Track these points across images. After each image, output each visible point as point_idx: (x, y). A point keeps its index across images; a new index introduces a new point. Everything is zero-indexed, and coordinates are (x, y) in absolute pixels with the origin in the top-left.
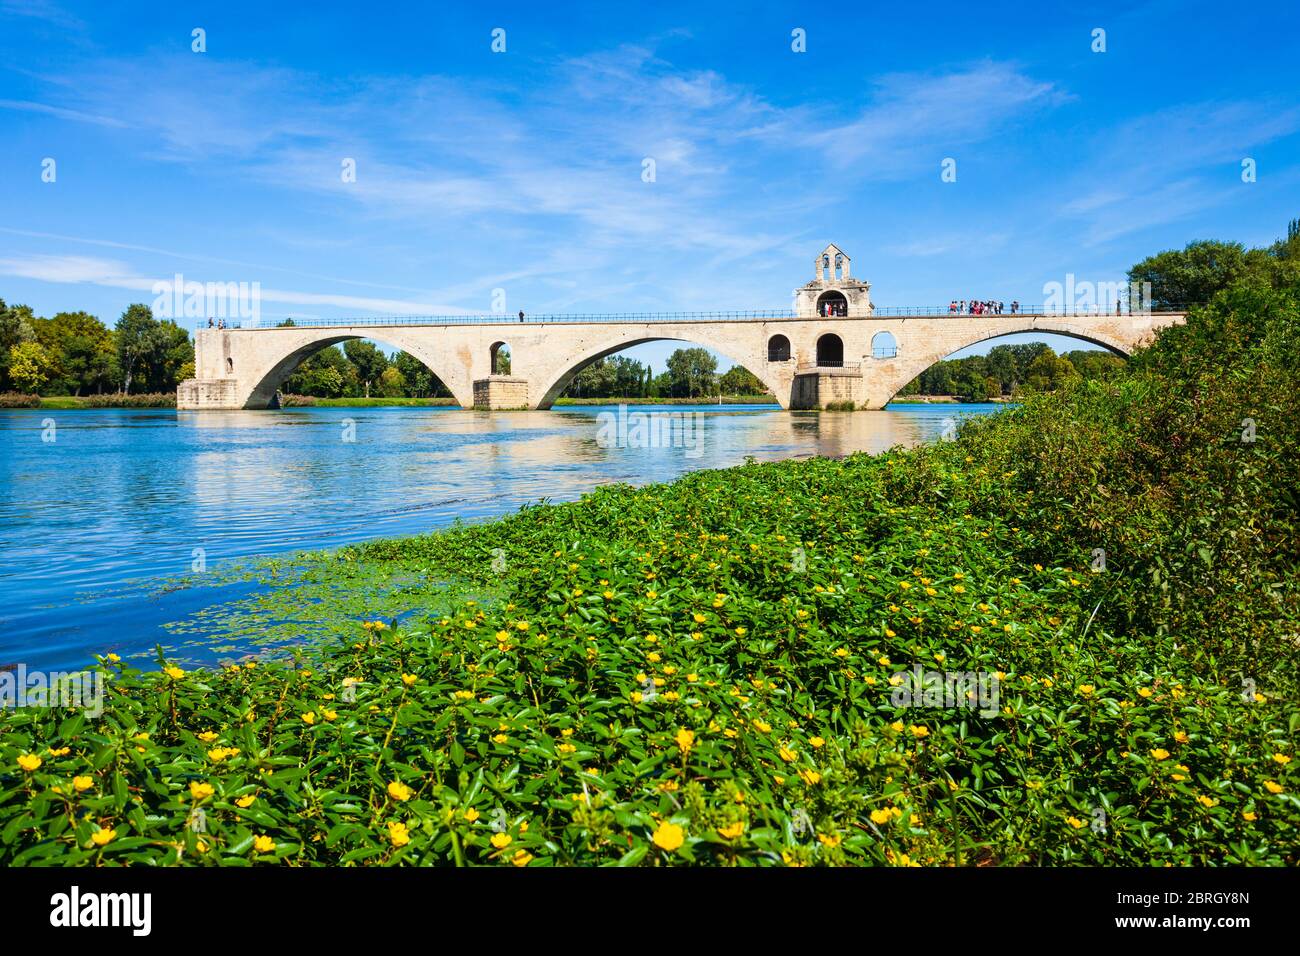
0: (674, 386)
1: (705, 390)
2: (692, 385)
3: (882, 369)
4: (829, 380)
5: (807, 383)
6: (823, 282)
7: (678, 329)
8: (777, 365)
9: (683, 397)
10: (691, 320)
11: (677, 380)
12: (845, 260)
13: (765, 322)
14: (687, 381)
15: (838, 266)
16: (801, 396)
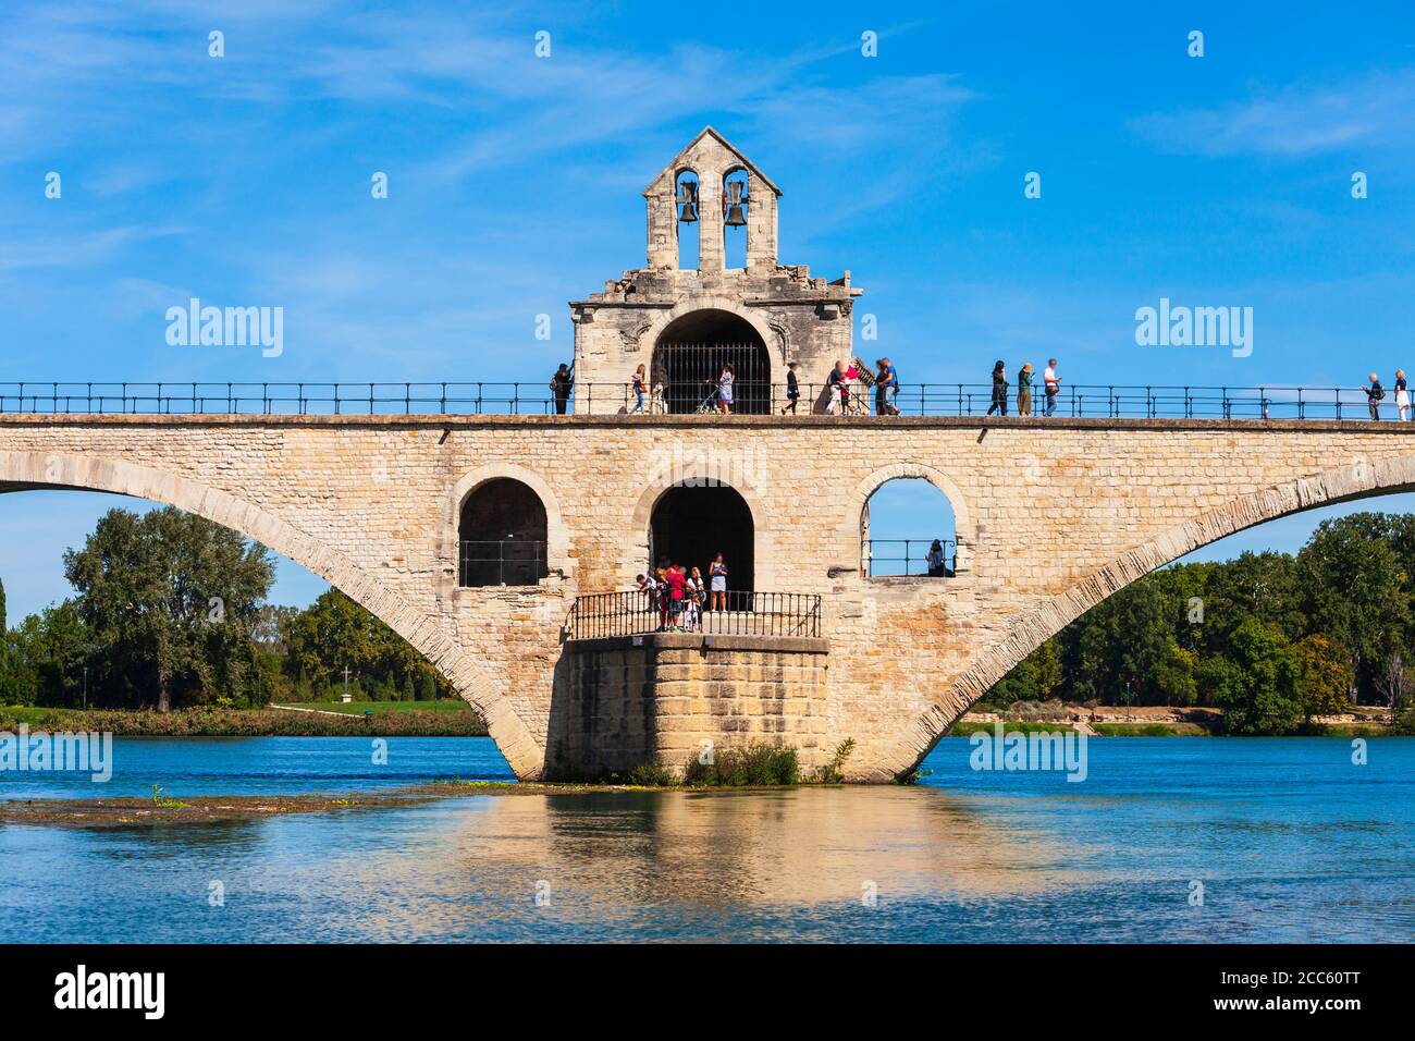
0: (95, 660)
1: (222, 674)
2: (169, 659)
3: (903, 622)
4: (698, 664)
5: (613, 671)
6: (677, 274)
7: (96, 447)
8: (492, 604)
9: (132, 705)
10: (147, 411)
11: (111, 636)
12: (762, 195)
13: (448, 427)
14: (149, 640)
15: (735, 217)
16: (589, 726)
